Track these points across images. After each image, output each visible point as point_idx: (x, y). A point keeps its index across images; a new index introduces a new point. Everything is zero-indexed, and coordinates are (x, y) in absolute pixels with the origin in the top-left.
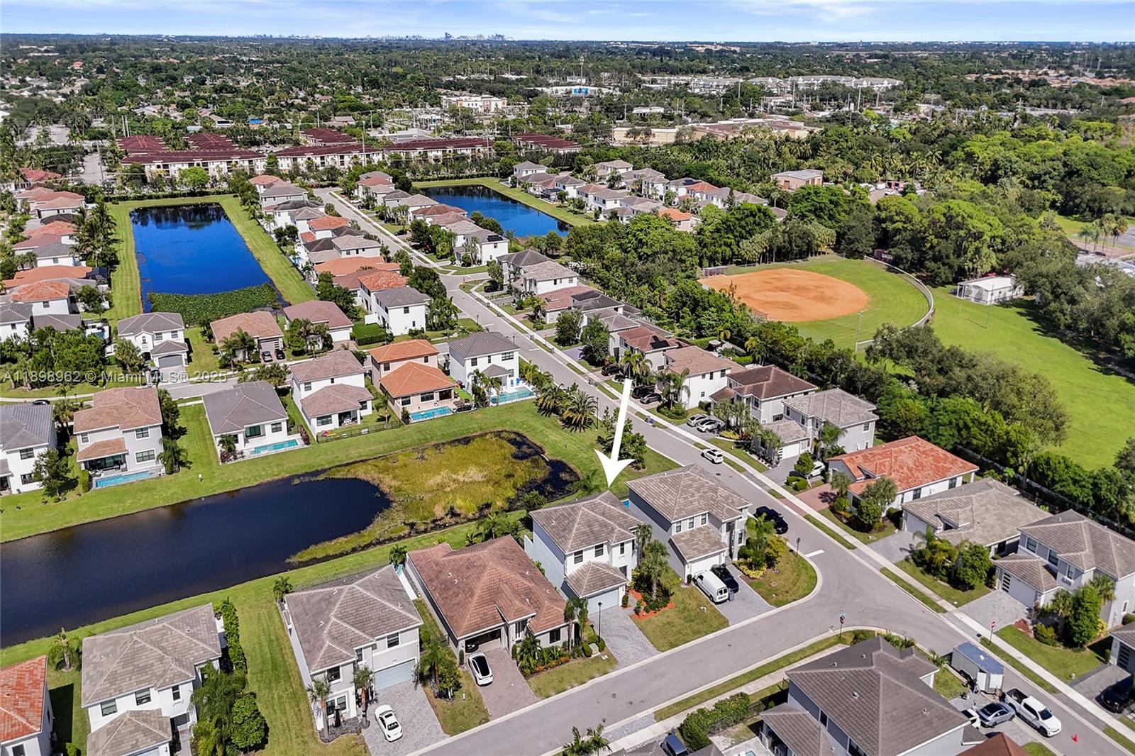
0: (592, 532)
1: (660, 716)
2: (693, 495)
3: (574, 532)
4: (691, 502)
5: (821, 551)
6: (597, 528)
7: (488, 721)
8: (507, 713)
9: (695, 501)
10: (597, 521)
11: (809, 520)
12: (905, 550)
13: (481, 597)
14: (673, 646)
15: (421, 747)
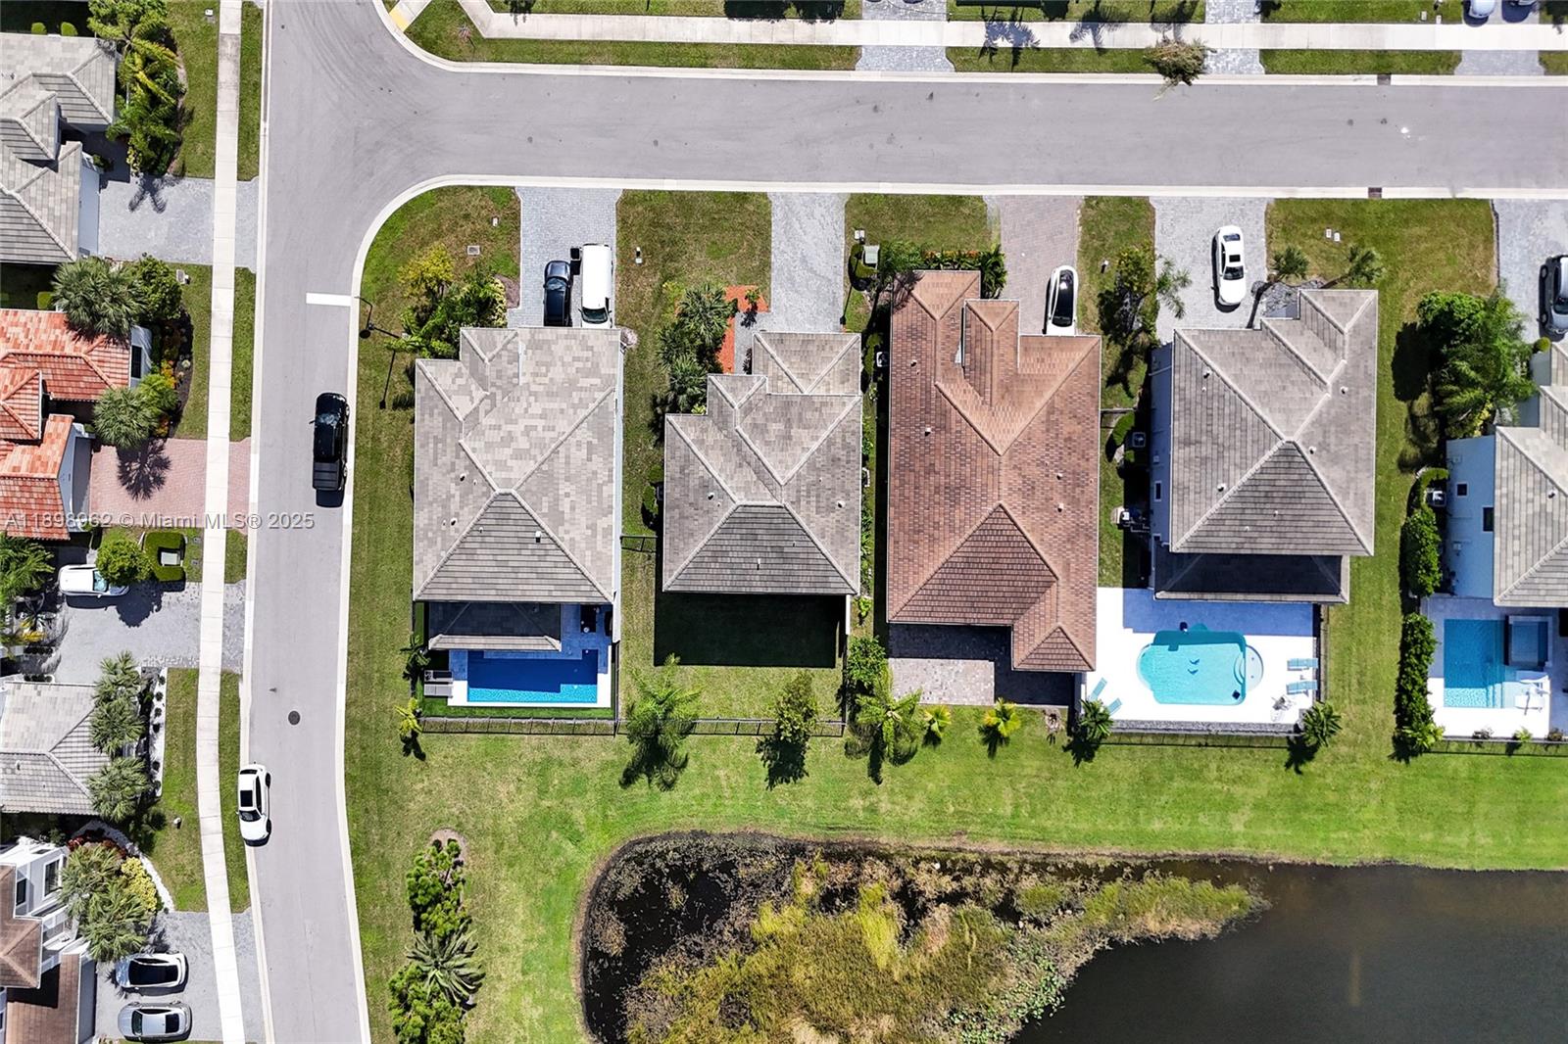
0: (789, 423)
1: (847, 56)
2: (528, 430)
3: (824, 435)
4: (543, 416)
5: (313, 299)
6: (775, 428)
7: (1089, 199)
8: (1055, 199)
9: (533, 416)
10: (767, 443)
11: (247, 422)
12: (155, 202)
13: (1040, 394)
14: (742, 197)
15: (1194, 199)
